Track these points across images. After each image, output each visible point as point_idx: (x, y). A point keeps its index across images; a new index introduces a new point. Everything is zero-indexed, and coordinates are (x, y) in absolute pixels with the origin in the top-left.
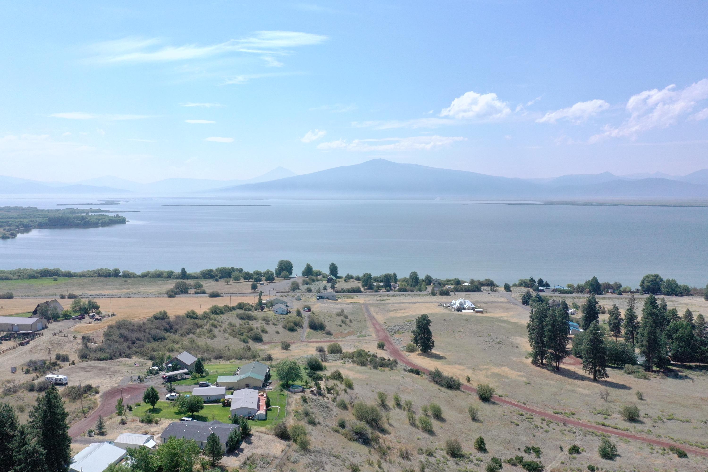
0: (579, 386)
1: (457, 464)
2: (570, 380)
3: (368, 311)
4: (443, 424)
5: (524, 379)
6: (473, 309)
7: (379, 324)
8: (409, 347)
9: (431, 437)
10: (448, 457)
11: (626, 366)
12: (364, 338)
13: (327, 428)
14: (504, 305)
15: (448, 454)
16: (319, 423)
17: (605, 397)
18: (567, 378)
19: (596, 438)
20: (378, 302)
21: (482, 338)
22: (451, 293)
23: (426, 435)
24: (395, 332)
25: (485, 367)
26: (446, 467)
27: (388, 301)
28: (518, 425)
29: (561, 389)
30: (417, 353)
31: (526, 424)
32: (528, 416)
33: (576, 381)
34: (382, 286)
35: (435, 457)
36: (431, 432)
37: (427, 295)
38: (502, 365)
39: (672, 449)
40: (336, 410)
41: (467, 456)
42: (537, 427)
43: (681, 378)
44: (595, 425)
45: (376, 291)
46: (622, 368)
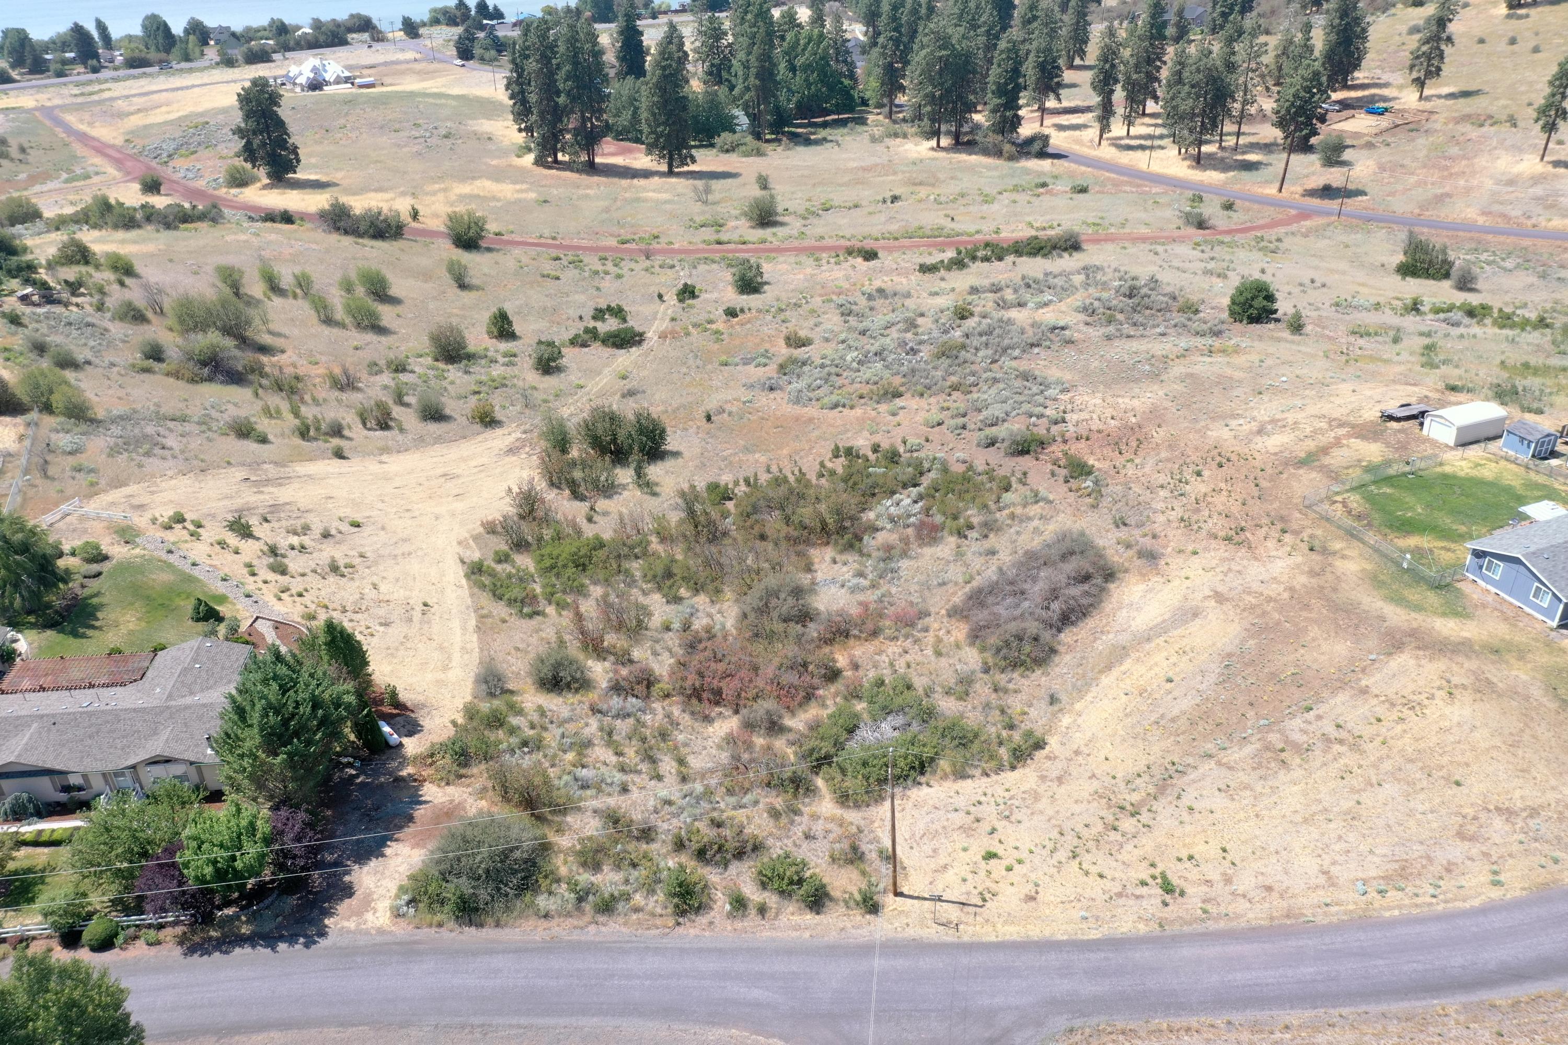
0: (645, 189)
1: (467, 372)
2: (625, 182)
3: (59, 122)
4: (398, 309)
5: (533, 195)
6: (347, 80)
7: (112, 147)
8: (232, 176)
9: (383, 339)
10: (441, 365)
11: (716, 140)
12: (88, 182)
13: (115, 369)
14: (418, 66)
15: (437, 360)
16: (88, 363)
17: (703, 198)
18: (616, 180)
19: (715, 266)
20: (80, 100)
21: (402, 134)
22: (275, 56)
23: (370, 337)
24: (170, 156)
25: (437, 186)
26: (445, 383)
27: (107, 95)
28: (558, 278)
29: (615, 200)
30: (258, 185)
31: (571, 274)
32: (571, 258)
33: (635, 181)
34: (72, 61)
35: (412, 372)
36: (381, 330)
37: (211, 67)
38: (474, 178)
39: (850, 252)
40: (117, 329)
41: (482, 353)
42: (596, 273)
43: (817, 142)
44: (701, 246)
45: (60, 74)
46: (712, 145)
